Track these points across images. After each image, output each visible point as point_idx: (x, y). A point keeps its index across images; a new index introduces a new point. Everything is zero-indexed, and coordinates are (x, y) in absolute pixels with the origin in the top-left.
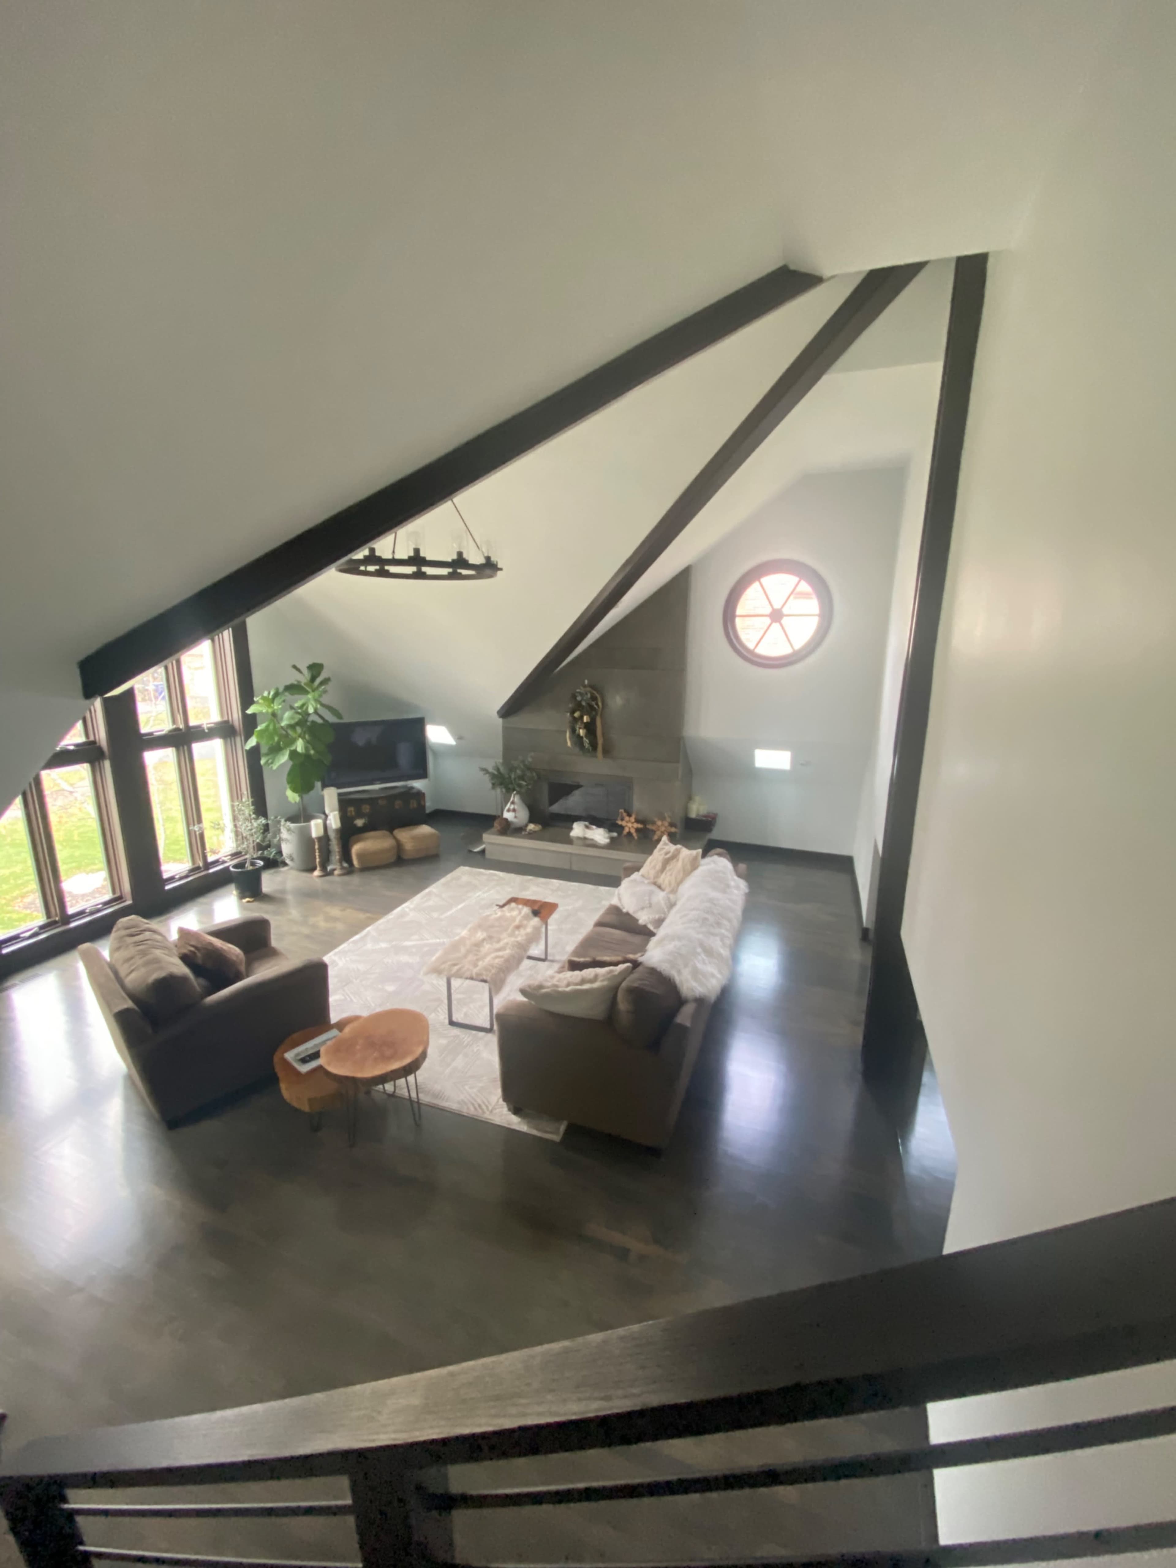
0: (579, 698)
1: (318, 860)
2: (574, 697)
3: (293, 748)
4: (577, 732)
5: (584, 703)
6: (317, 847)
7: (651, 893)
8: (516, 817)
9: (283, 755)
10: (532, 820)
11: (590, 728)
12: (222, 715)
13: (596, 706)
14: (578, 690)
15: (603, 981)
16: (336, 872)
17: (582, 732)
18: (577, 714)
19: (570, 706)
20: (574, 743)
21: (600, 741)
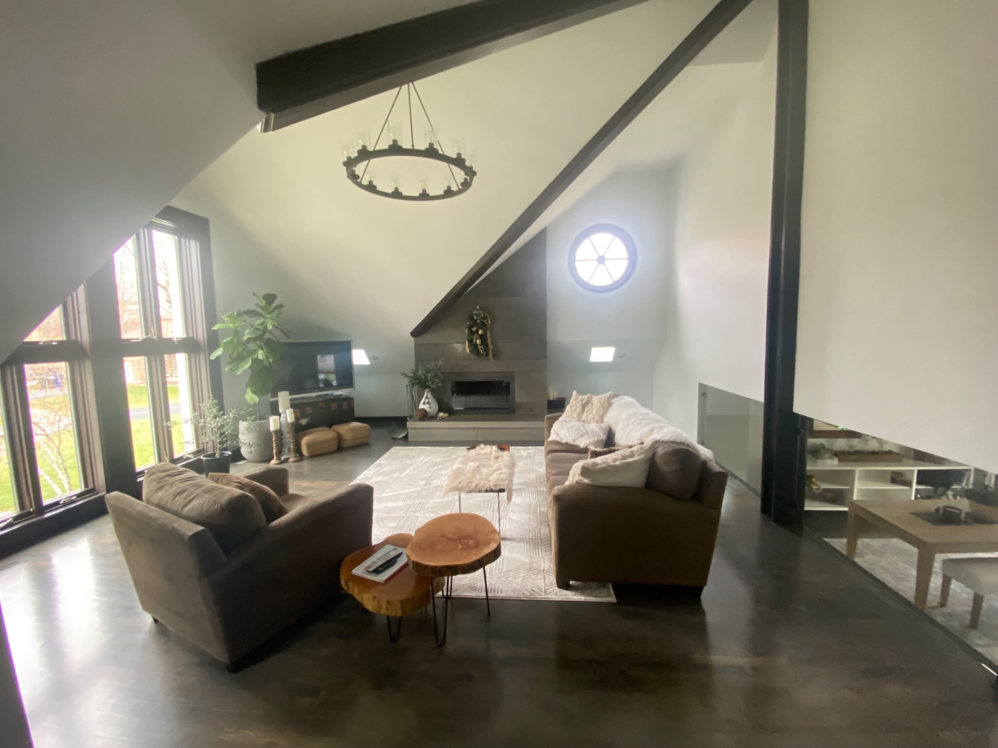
0: (475, 318)
1: (274, 451)
2: (472, 318)
3: (255, 356)
4: (474, 342)
5: (478, 321)
6: (274, 439)
7: (583, 426)
8: (430, 408)
9: (246, 363)
10: (440, 410)
11: (483, 338)
12: (187, 333)
13: (487, 323)
14: (474, 312)
15: (639, 455)
16: (291, 460)
17: (478, 342)
18: (474, 329)
19: (468, 324)
20: (471, 351)
21: (491, 347)
